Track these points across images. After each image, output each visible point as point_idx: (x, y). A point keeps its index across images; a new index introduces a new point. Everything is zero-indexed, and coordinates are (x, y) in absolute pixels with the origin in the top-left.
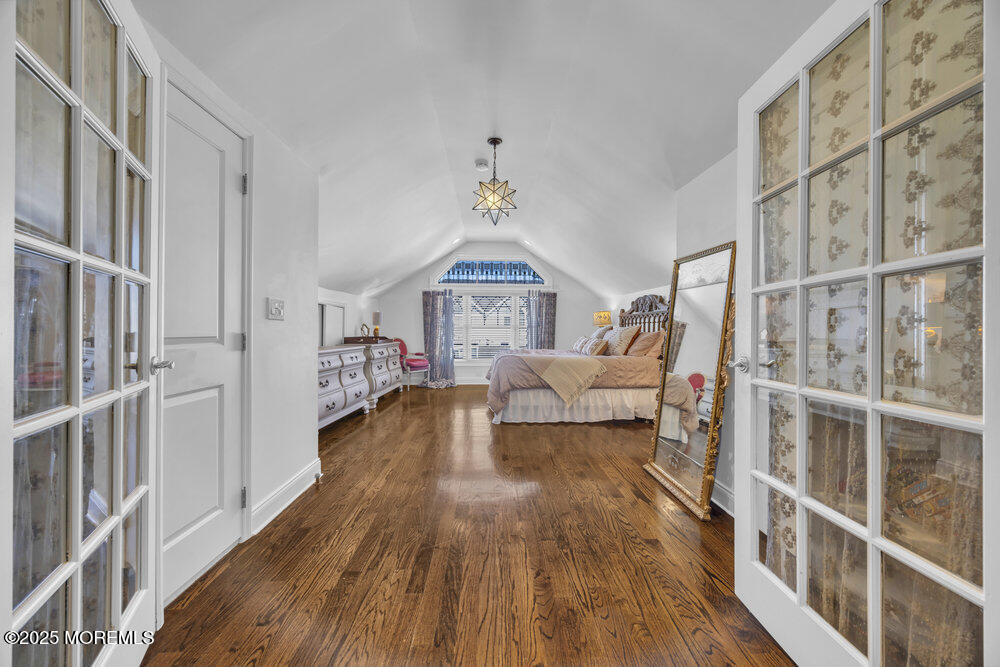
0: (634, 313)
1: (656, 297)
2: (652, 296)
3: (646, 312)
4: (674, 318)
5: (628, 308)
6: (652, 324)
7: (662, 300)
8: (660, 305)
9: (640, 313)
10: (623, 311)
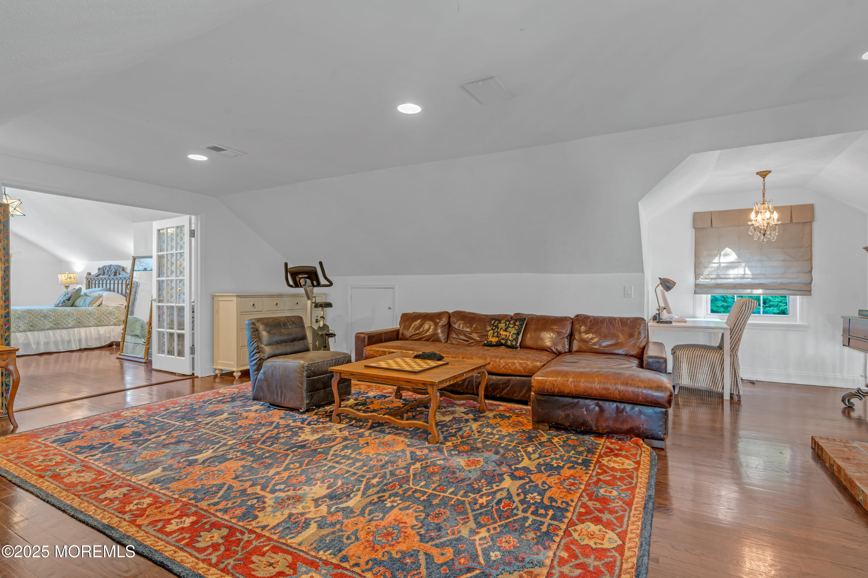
0: (101, 276)
1: (120, 267)
2: (117, 266)
3: (112, 276)
4: (134, 279)
5: (94, 272)
6: (120, 285)
7: (124, 269)
8: (122, 272)
9: (106, 276)
10: (89, 274)
